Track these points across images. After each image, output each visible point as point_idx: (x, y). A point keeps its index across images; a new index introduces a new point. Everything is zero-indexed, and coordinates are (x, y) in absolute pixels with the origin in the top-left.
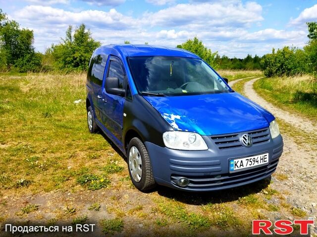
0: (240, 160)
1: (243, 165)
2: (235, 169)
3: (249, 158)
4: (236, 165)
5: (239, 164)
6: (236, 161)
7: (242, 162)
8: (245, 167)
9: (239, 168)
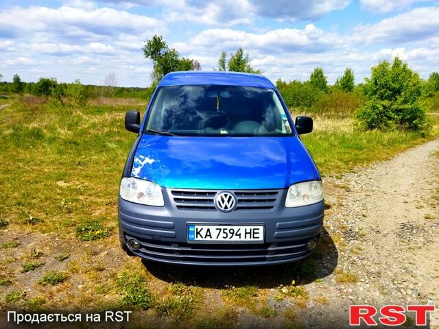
0: (205, 228)
1: (210, 235)
2: (196, 239)
3: (222, 228)
4: (198, 233)
5: (203, 233)
6: (199, 228)
7: (208, 230)
8: (214, 238)
9: (204, 239)
